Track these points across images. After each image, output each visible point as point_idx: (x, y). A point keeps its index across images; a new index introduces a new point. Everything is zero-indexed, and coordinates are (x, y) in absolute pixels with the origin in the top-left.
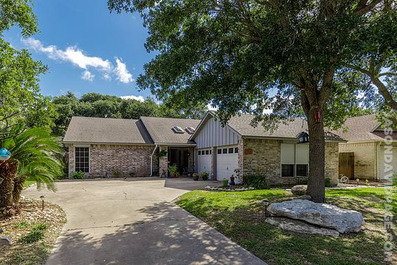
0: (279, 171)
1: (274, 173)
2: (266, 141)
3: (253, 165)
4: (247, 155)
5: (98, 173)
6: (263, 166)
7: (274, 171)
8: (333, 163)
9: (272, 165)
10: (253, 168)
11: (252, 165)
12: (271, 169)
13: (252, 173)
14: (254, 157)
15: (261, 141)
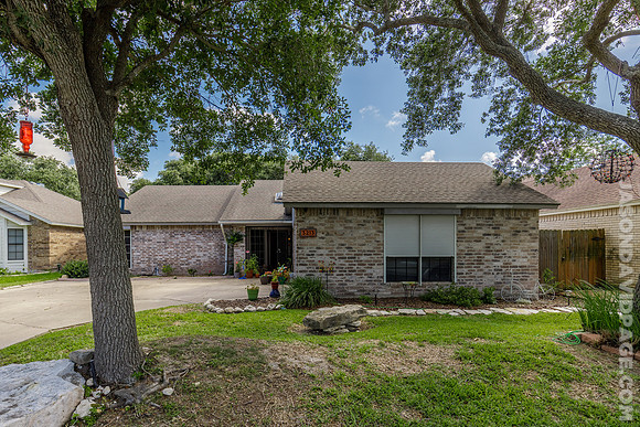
0: (380, 271)
1: (370, 275)
2: (349, 211)
3: (319, 258)
4: (306, 241)
5: (143, 270)
6: (342, 261)
7: (369, 271)
8: (522, 254)
9: (363, 258)
10: (320, 265)
11: (317, 259)
12: (362, 268)
13: (317, 275)
14: (320, 243)
15: (335, 211)
